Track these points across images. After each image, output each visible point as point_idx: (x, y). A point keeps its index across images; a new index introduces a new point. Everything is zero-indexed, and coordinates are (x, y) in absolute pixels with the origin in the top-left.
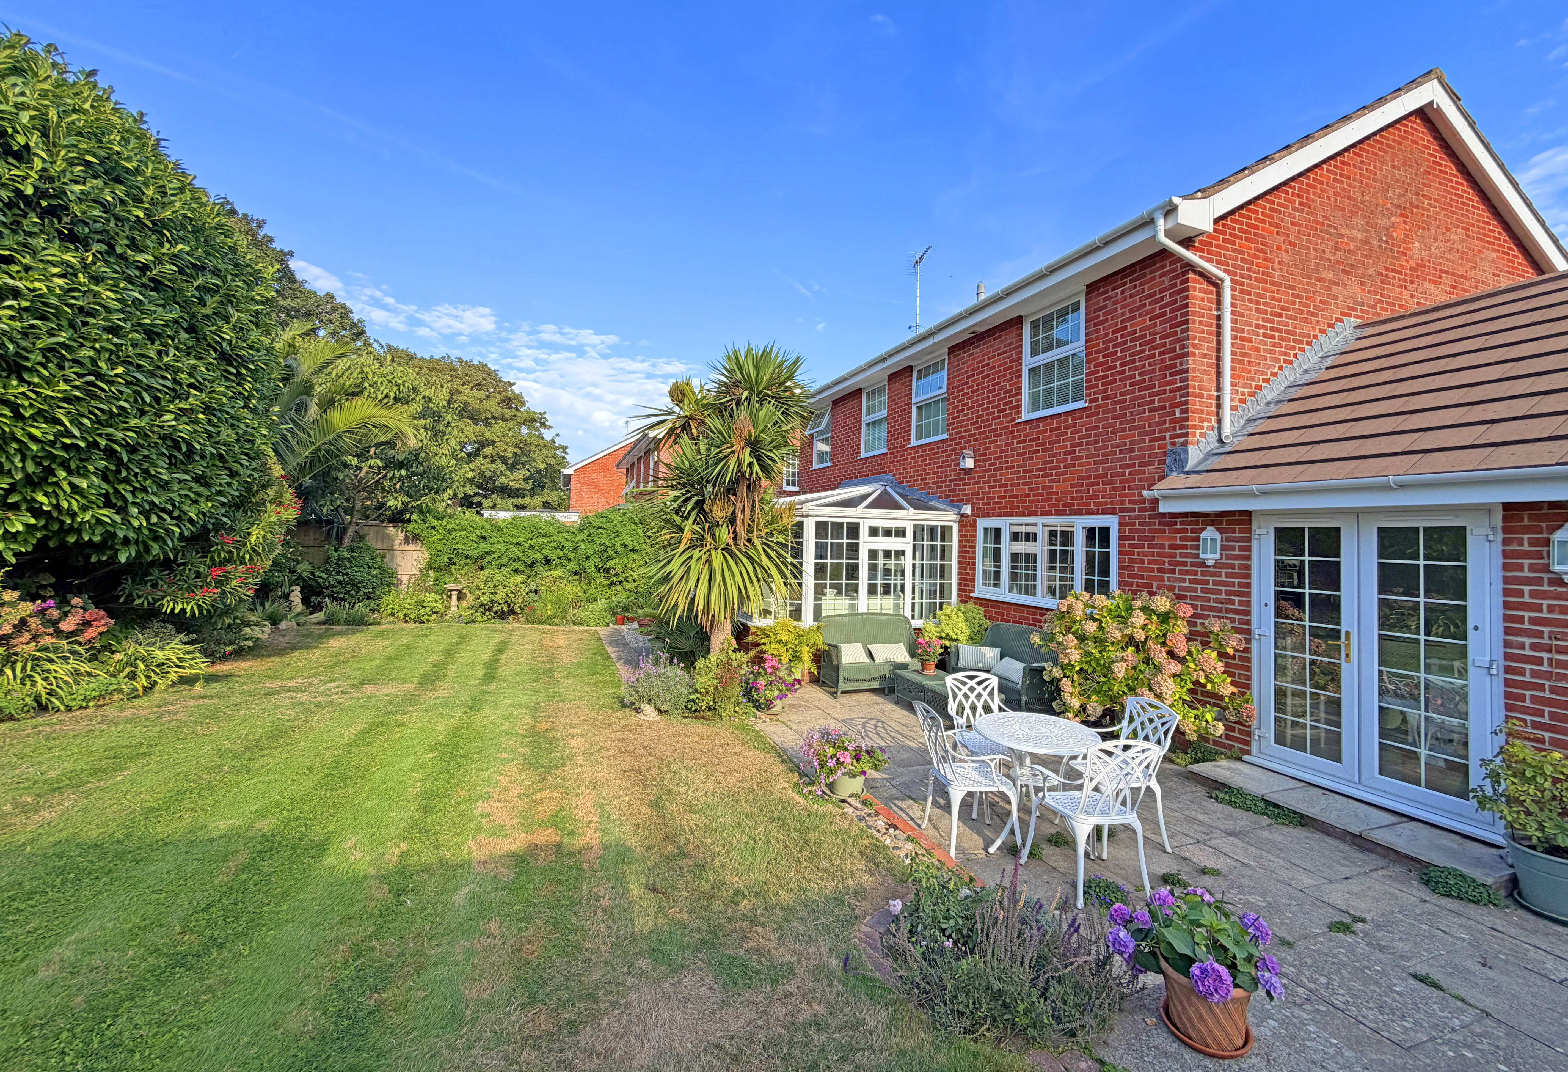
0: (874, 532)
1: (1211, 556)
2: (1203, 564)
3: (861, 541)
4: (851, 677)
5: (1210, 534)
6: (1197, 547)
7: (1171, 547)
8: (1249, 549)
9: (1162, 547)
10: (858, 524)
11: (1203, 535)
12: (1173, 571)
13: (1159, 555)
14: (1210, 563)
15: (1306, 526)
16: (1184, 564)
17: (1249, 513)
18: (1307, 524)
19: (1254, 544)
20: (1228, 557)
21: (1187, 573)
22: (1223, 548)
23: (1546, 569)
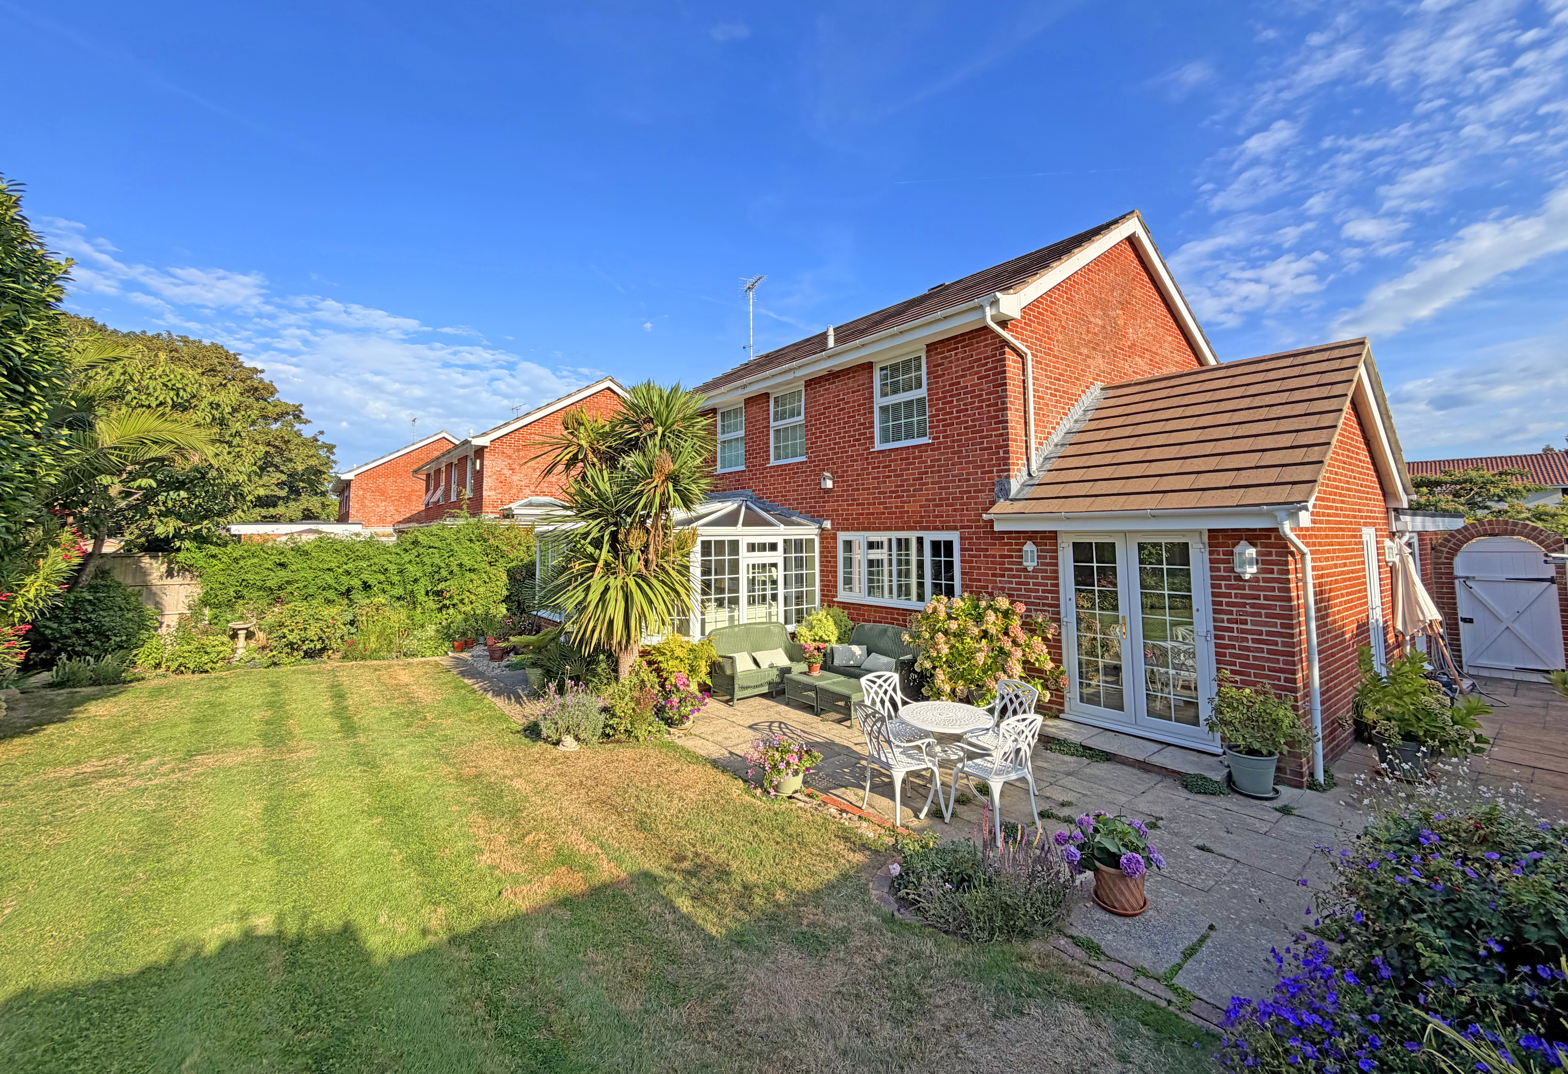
0: (752, 547)
1: (1030, 564)
2: (1025, 570)
3: (740, 557)
4: (745, 685)
5: (1029, 547)
6: (1021, 557)
7: (1001, 556)
8: (1056, 558)
9: (994, 556)
10: (737, 541)
11: (1025, 548)
12: (1003, 576)
13: (992, 563)
14: (1030, 569)
15: (1093, 541)
16: (1011, 570)
17: (1056, 532)
18: (1093, 540)
19: (1060, 554)
20: (1043, 564)
21: (1014, 576)
22: (1039, 557)
23: (1232, 570)
